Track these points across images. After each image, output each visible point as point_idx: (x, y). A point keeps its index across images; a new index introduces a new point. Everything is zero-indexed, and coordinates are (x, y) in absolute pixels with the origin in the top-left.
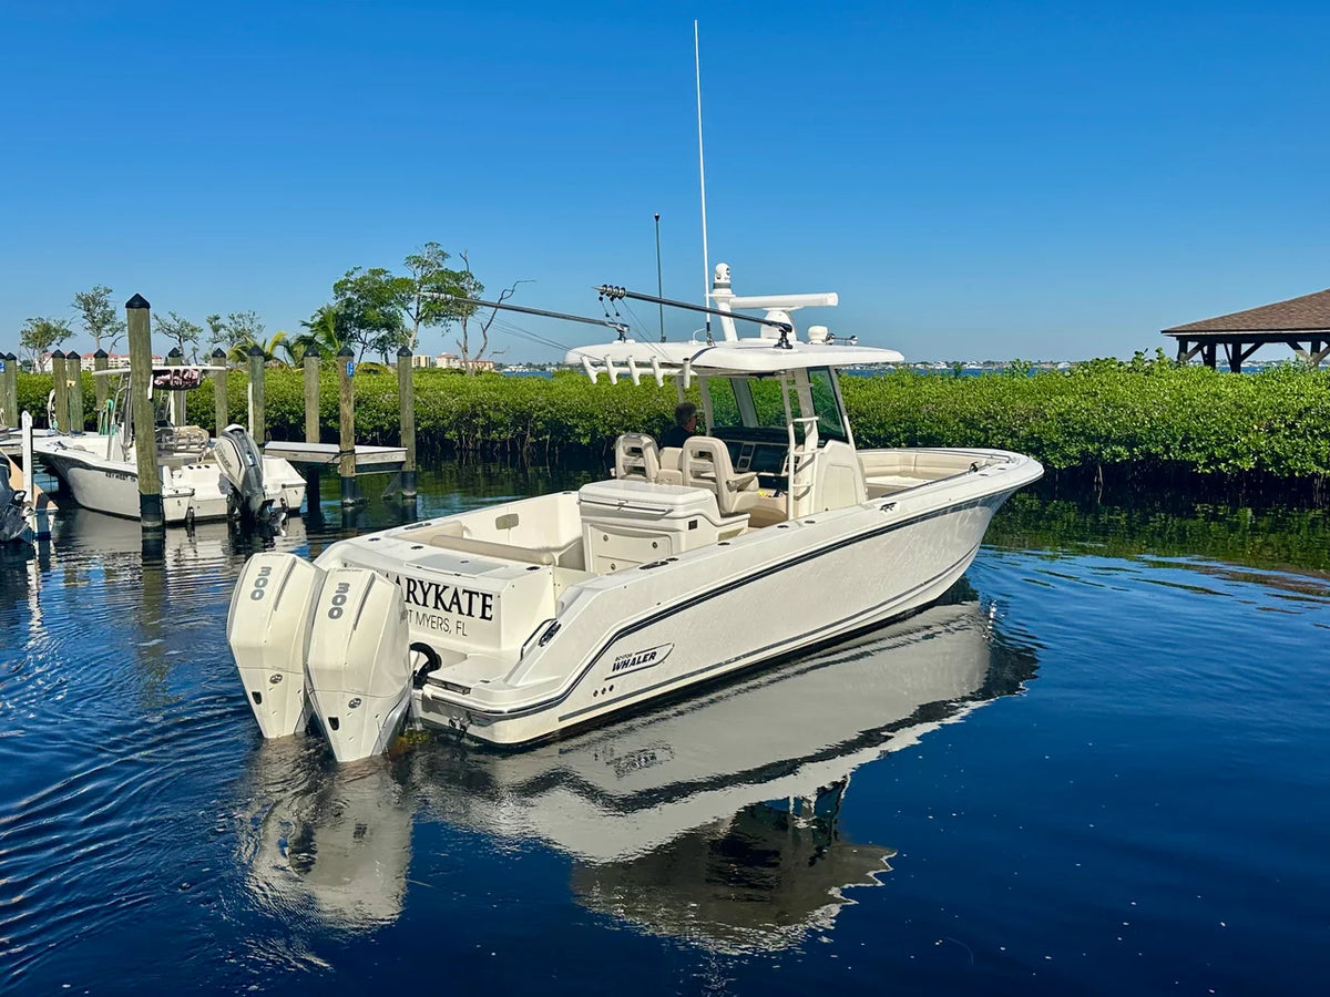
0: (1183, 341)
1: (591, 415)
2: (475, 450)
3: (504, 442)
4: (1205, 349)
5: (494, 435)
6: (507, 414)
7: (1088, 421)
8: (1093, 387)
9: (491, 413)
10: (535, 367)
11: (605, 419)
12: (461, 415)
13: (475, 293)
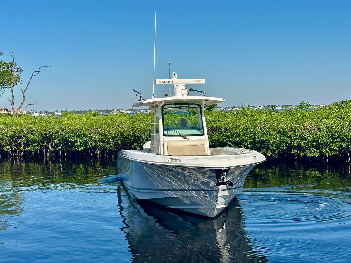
1: (84, 135)
2: (21, 157)
3: (36, 152)
5: (31, 148)
6: (38, 136)
7: (341, 131)
8: (342, 114)
9: (29, 136)
10: (49, 113)
11: (91, 137)
12: (12, 137)
13: (17, 73)
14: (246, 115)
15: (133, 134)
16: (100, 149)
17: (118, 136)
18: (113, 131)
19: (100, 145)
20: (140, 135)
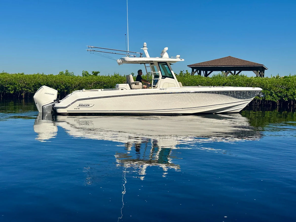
0: (193, 68)
1: (14, 84)
4: (198, 71)
11: (19, 85)
14: (117, 77)
15: (47, 84)
16: (25, 93)
17: (37, 85)
18: (34, 82)
19: (24, 90)
20: (51, 85)
